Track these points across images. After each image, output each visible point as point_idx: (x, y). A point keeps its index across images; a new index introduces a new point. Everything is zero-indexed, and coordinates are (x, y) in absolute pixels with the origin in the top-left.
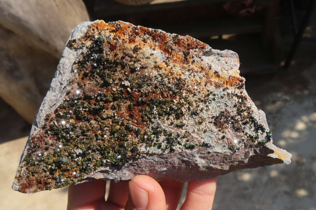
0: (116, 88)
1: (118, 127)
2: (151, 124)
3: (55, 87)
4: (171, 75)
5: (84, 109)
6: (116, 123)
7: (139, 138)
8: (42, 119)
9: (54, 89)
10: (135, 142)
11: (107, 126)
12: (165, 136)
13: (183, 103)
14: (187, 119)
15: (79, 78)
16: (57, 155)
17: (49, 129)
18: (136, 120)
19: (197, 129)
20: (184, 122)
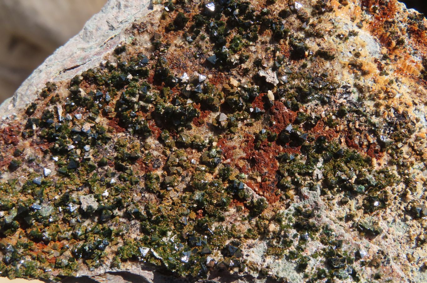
0: (239, 81)
1: (209, 178)
2: (295, 200)
3: (94, 31)
4: (385, 99)
5: (142, 103)
6: (207, 164)
7: (255, 223)
8: (31, 91)
9: (89, 34)
10: (240, 231)
11: (184, 163)
12: (322, 242)
13: (393, 176)
14: (390, 219)
15: (159, 26)
16: (30, 191)
17: (38, 119)
18: (261, 176)
19: (407, 254)
20: (380, 224)
